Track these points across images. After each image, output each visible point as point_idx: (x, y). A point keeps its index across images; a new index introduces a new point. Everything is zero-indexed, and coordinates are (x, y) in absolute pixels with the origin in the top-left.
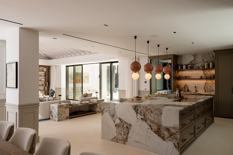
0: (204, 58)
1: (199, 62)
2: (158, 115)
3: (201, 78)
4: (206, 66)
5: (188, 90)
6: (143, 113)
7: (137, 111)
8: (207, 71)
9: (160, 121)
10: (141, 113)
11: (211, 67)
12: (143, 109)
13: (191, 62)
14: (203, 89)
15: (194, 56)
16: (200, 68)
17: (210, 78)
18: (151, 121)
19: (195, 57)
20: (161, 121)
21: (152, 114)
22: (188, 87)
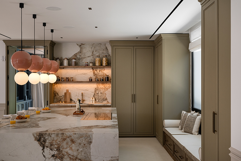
0: (95, 50)
1: (88, 56)
2: (85, 145)
3: (91, 81)
4: (97, 63)
5: (71, 100)
6: (56, 146)
7: (43, 143)
8: (98, 70)
9: (88, 154)
10: (51, 145)
11: (104, 65)
12: (55, 139)
13: (75, 55)
14: (92, 97)
15: (80, 46)
16: (89, 64)
17: (103, 80)
18: (72, 157)
19: (81, 48)
20: (90, 155)
21: (73, 145)
22: (70, 94)
